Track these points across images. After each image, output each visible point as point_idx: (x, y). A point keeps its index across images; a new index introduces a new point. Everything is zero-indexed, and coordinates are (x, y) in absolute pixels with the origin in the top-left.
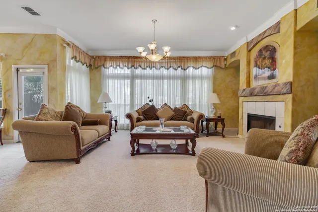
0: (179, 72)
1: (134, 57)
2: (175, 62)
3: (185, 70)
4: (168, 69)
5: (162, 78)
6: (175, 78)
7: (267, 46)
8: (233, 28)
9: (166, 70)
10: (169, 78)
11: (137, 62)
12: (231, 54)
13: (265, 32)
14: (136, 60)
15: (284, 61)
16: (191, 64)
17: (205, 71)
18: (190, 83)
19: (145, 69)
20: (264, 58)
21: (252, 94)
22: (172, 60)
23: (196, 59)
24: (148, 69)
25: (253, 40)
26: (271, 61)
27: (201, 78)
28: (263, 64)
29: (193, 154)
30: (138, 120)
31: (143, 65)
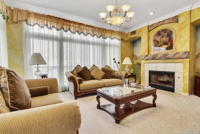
0: (101, 40)
1: (63, 19)
2: (98, 31)
3: (105, 39)
4: (93, 36)
5: (88, 43)
6: (98, 44)
7: (165, 30)
8: (151, 14)
9: (92, 37)
10: (94, 44)
11: (67, 25)
12: (131, 32)
13: (164, 21)
14: (65, 23)
15: (182, 39)
16: (108, 35)
17: (116, 42)
18: (108, 49)
19: (74, 33)
20: (163, 37)
21: (154, 58)
22: (96, 30)
23: (112, 32)
24: (76, 33)
25: (153, 24)
26: (168, 39)
27: (114, 46)
28: (162, 40)
29: (154, 105)
30: (80, 82)
31: (72, 29)
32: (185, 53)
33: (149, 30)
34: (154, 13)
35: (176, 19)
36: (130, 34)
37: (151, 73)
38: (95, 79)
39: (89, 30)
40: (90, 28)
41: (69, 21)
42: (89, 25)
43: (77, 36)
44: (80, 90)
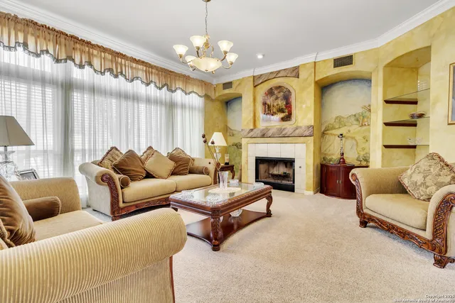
0: (163, 94)
1: (72, 37)
2: (158, 74)
3: (172, 91)
4: (148, 84)
5: (135, 98)
6: (157, 102)
7: (280, 87)
8: (260, 57)
9: (144, 86)
10: (148, 101)
11: (82, 52)
12: (224, 84)
13: (279, 72)
14: (78, 46)
15: (304, 106)
16: (179, 84)
17: (195, 100)
18: (178, 112)
19: (102, 73)
20: (277, 98)
21: (264, 135)
22: (154, 71)
23: (186, 79)
24: (108, 74)
25: (261, 75)
26: (285, 103)
27: (192, 108)
28: (275, 104)
29: (269, 214)
30: (124, 184)
31: (96, 62)
32: (309, 127)
33: (256, 84)
34: (264, 55)
35: (295, 72)
36: (221, 86)
37: (259, 161)
38: (154, 177)
39: (138, 69)
40: (140, 67)
41: (88, 43)
42: (137, 58)
43: (108, 81)
44: (123, 202)
